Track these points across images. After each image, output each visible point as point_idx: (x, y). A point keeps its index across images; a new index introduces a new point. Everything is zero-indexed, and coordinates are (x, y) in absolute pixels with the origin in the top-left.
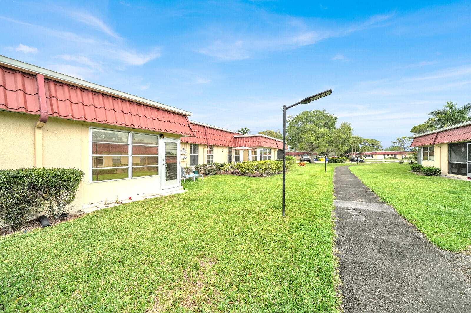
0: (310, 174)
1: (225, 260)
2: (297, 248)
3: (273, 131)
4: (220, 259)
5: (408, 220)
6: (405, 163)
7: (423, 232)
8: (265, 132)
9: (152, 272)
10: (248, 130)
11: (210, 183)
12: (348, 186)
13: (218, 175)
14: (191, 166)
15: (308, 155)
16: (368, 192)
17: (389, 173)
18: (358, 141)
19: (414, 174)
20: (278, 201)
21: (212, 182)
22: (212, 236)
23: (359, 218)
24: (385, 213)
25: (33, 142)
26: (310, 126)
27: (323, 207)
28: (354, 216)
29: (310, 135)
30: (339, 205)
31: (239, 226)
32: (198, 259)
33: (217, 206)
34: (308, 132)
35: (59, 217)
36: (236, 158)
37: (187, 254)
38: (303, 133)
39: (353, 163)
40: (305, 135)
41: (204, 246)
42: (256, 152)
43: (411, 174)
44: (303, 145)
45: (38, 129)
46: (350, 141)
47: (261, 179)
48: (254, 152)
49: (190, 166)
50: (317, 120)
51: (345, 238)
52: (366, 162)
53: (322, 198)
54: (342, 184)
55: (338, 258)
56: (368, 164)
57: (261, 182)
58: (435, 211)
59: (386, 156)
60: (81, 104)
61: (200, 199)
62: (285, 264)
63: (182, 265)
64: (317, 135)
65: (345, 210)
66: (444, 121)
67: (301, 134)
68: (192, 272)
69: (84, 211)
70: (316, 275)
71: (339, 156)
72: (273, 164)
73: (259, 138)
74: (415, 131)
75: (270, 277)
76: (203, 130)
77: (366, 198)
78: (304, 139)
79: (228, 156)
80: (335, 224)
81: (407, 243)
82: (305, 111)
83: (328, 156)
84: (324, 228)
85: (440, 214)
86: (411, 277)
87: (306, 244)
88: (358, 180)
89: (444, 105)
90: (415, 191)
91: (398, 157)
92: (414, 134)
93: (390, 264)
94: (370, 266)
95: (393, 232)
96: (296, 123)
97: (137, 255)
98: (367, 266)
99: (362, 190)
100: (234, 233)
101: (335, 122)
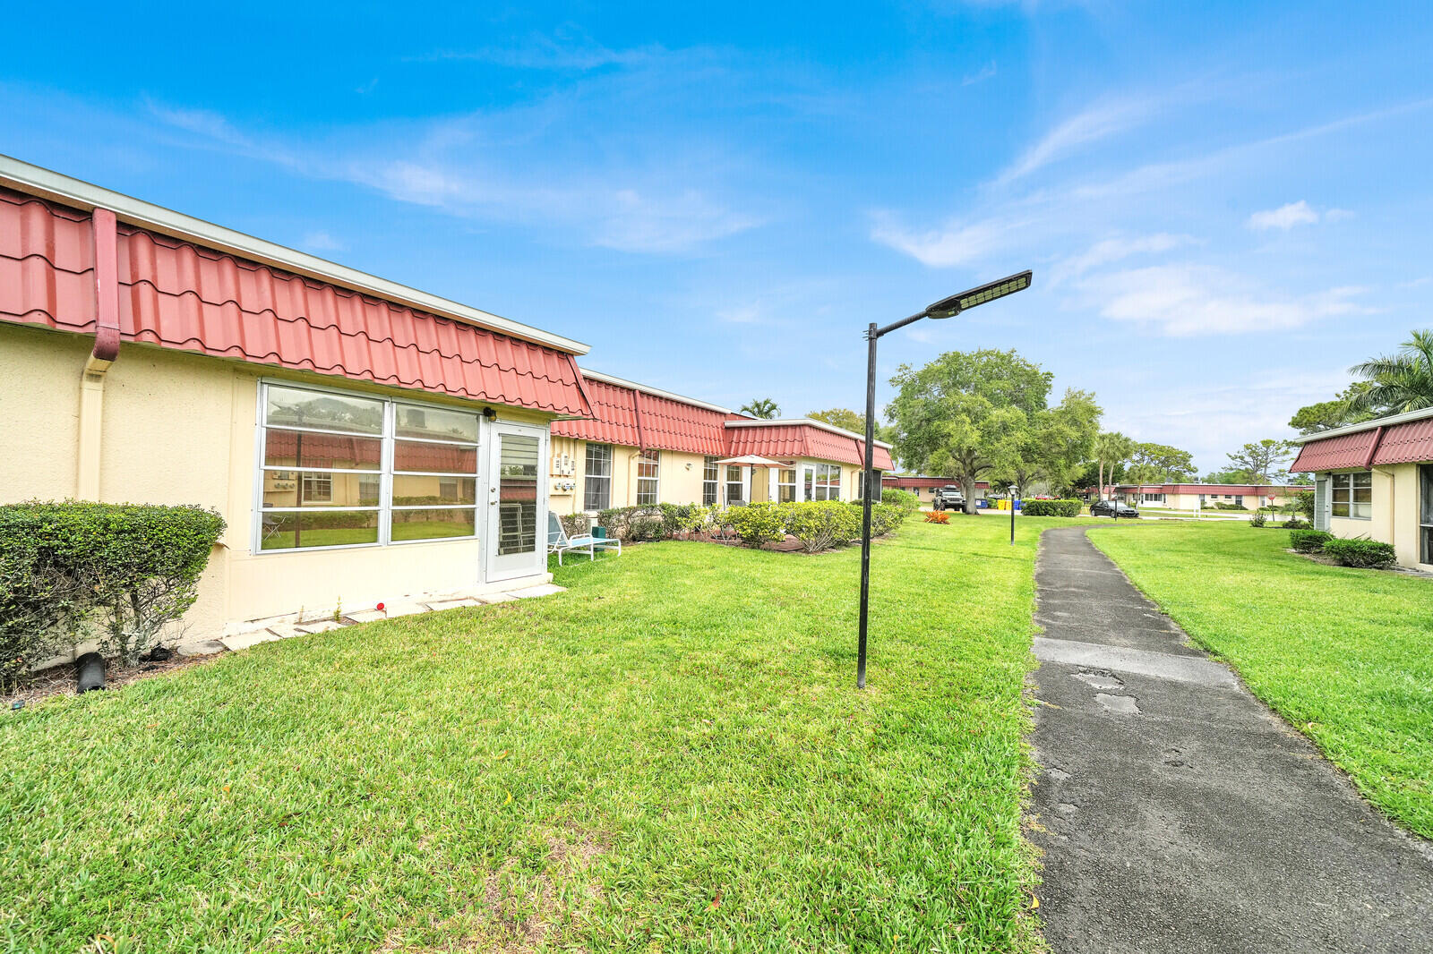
0: (961, 548)
1: (641, 840)
2: (894, 807)
3: (851, 413)
4: (625, 833)
5: (1287, 721)
6: (1271, 523)
7: (1344, 768)
8: (828, 414)
9: (382, 871)
10: (773, 407)
11: (638, 568)
12: (1082, 591)
13: (668, 542)
14: (587, 512)
15: (959, 489)
16: (1149, 615)
17: (1219, 553)
18: (1118, 449)
19: (1304, 560)
20: (847, 633)
21: (647, 564)
22: (612, 749)
23: (1118, 705)
24: (1207, 690)
25: (73, 420)
26: (965, 398)
27: (997, 662)
28: (1099, 698)
29: (967, 428)
30: (1050, 655)
31: (708, 716)
32: (549, 832)
33: (649, 642)
34: (959, 418)
35: (143, 659)
36: (728, 492)
37: (515, 809)
38: (944, 419)
39: (1101, 518)
40: (950, 427)
41: (579, 781)
42: (792, 475)
43: (1294, 559)
44: (941, 458)
45: (91, 381)
46: (1094, 450)
47: (804, 559)
48: (787, 475)
49: (583, 513)
50: (988, 381)
51: (1066, 775)
52: (1144, 518)
53: (994, 630)
54: (1064, 583)
55: (1038, 851)
56: (1150, 524)
57: (802, 569)
58: (1384, 693)
59: (1208, 498)
60: (234, 305)
61: (599, 616)
62: (847, 867)
63: (490, 851)
64: (988, 427)
65: (1069, 673)
66: (1402, 394)
67: (937, 423)
68: (518, 878)
69: (226, 642)
70: (953, 916)
71: (1058, 495)
72: (843, 512)
73: (804, 431)
74: (1305, 421)
75: (788, 917)
76: (630, 403)
77: (1141, 634)
78: (946, 440)
79: (705, 483)
80: (1032, 723)
81: (1289, 805)
82: (951, 350)
83: (1023, 494)
84: (995, 737)
85: (1401, 702)
86: (1308, 943)
87: (927, 793)
88: (1118, 572)
89: (1405, 341)
90: (1309, 618)
91: (1247, 501)
92: (1300, 433)
93: (1229, 885)
94: (1154, 887)
95: (1237, 759)
96: (921, 388)
97: (349, 805)
98: (1142, 888)
99: (1131, 606)
100: (688, 741)
101: (1047, 389)
